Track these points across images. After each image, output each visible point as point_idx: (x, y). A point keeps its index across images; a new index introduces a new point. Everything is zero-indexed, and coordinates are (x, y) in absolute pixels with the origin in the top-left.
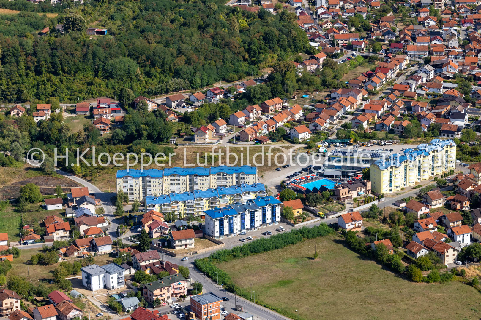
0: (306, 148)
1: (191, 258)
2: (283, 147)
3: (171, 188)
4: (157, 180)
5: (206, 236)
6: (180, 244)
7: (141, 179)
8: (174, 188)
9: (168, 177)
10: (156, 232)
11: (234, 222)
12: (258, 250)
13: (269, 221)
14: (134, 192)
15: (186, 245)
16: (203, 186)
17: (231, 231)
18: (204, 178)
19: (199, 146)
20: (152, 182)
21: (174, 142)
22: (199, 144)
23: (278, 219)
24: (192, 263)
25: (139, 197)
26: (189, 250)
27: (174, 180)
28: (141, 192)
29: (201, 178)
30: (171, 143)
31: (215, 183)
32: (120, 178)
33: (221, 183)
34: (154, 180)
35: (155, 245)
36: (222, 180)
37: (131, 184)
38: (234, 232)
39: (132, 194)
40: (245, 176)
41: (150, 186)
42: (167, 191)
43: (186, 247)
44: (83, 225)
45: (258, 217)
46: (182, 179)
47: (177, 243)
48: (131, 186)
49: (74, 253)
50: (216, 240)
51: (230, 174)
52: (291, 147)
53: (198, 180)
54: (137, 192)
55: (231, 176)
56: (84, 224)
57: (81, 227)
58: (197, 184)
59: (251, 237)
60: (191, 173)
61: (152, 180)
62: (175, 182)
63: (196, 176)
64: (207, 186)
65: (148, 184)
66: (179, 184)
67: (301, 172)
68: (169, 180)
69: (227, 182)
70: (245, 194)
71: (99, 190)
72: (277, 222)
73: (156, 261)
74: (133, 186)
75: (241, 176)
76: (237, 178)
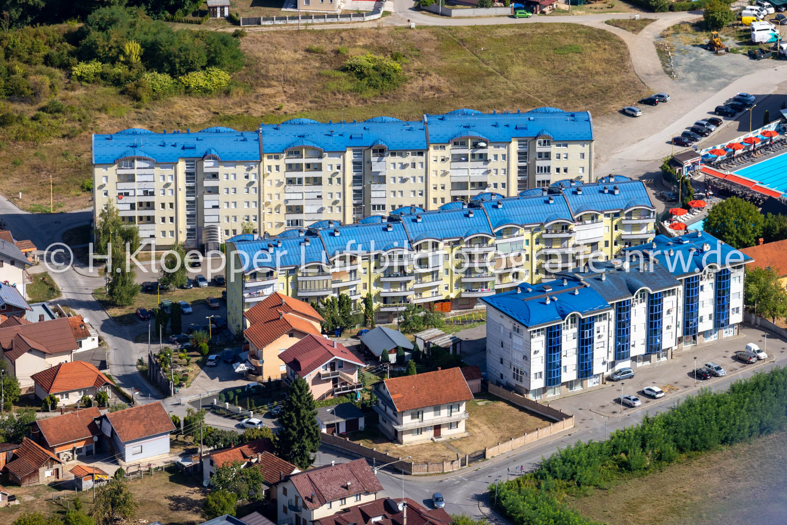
0: (699, 27)
1: (470, 478)
2: (616, 24)
3: (288, 196)
4: (241, 169)
5: (492, 388)
6: (415, 423)
7: (182, 166)
8: (299, 196)
9: (277, 158)
10: (318, 379)
11: (596, 335)
12: (705, 441)
13: (706, 325)
14: (158, 213)
15: (437, 428)
16: (406, 187)
17: (585, 370)
18: (409, 159)
19: (318, 25)
20: (222, 177)
21: (222, 13)
22: (317, 17)
23: (736, 318)
24: (479, 498)
25: (175, 233)
26: (449, 444)
27: (298, 168)
28: (183, 212)
29: (398, 159)
30: (215, 14)
31: (445, 174)
32: (106, 164)
33: (465, 173)
34: (231, 170)
35: (324, 431)
36: (469, 164)
37: (149, 187)
38: (595, 373)
39: (150, 220)
40: (554, 149)
41: (215, 190)
42: (273, 206)
43: (437, 434)
44: (26, 356)
45: (673, 314)
46: (329, 162)
47: (407, 421)
48: (146, 193)
49: (41, 470)
50: (535, 404)
51: (497, 143)
52: (646, 22)
53: (387, 166)
54: (169, 213)
55: (502, 151)
56: (31, 350)
57: (18, 361)
58: (382, 180)
59: (657, 389)
60: (360, 143)
61: (222, 170)
62: (304, 174)
63: (381, 152)
64: (420, 185)
65: (208, 183)
66: (317, 181)
67: (716, 122)
68: (283, 168)
69: (488, 172)
70: (580, 219)
71: (10, 205)
72: (733, 326)
73: (366, 499)
74: (152, 194)
75: (540, 149)
76: (522, 156)
